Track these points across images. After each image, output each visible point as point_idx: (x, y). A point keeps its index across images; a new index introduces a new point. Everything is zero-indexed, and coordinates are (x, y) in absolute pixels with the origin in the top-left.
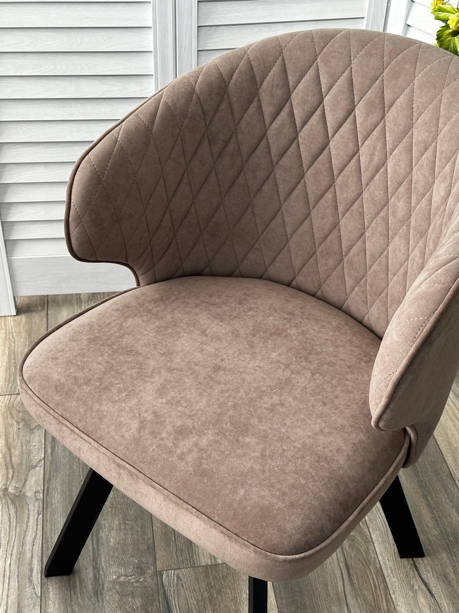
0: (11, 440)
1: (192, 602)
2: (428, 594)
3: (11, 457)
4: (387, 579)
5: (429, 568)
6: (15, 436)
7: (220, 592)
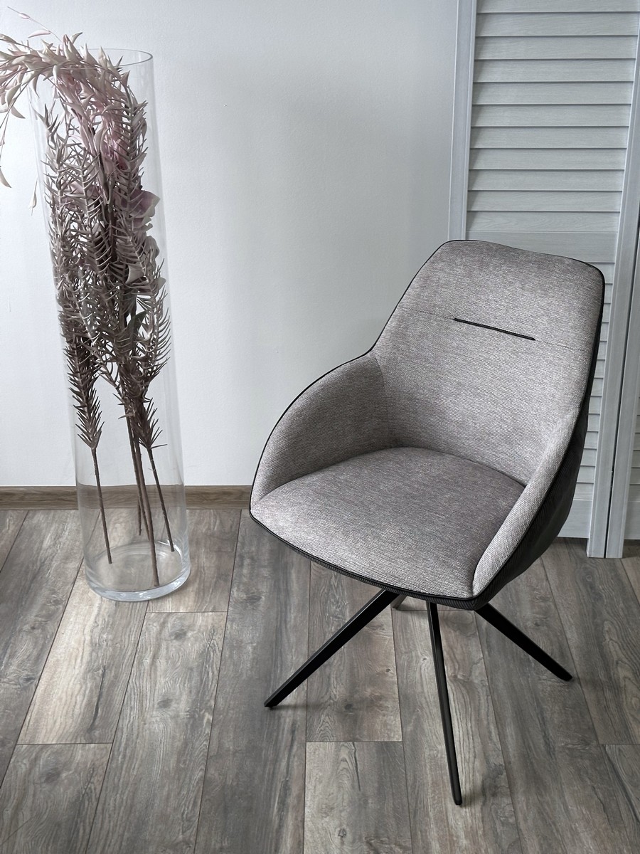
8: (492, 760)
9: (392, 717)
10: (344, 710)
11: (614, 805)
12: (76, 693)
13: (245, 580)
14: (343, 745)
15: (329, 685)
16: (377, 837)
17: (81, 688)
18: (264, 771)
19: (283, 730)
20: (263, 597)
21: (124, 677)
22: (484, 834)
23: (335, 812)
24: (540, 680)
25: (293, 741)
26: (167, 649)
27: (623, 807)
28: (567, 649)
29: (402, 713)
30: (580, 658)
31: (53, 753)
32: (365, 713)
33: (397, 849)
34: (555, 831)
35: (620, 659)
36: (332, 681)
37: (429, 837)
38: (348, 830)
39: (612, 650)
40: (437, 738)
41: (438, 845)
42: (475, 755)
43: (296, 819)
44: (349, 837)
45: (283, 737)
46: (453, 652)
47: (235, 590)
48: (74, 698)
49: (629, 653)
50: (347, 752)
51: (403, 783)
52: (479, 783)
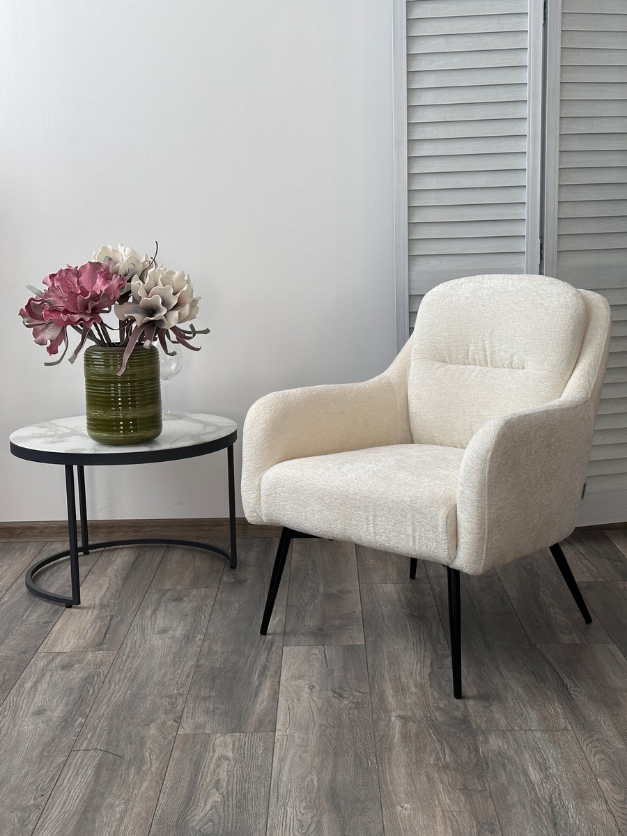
8: (440, 652)
9: (357, 634)
10: (316, 631)
11: (541, 672)
12: (88, 627)
14: (314, 647)
16: (341, 688)
17: (92, 625)
18: (247, 661)
20: (249, 581)
21: (129, 620)
22: (431, 686)
23: (306, 677)
25: (272, 646)
26: (166, 606)
27: (548, 672)
29: (365, 632)
31: (67, 656)
32: (334, 632)
33: (357, 694)
34: (490, 684)
36: (306, 618)
37: (384, 688)
38: (316, 685)
39: (546, 599)
41: (392, 692)
42: (426, 650)
43: (273, 681)
47: (225, 578)
48: (85, 631)
50: (318, 650)
51: (365, 663)
52: (428, 662)
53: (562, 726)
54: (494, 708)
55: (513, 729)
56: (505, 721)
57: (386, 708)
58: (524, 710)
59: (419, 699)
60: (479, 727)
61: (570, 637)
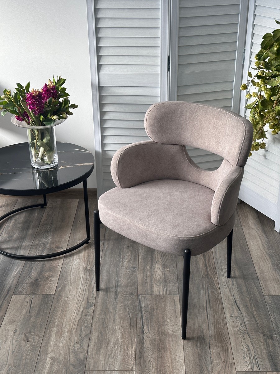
0: (90, 254)
1: (149, 304)
2: (238, 310)
3: (89, 259)
4: (223, 305)
5: (241, 303)
6: (91, 253)
7: (160, 302)
8: (90, 301)
9: (53, 285)
10: (34, 281)
11: (135, 319)
13: (9, 228)
14: (28, 296)
15: (31, 271)
16: (30, 332)
19: (4, 290)
20: (15, 236)
22: (76, 331)
23: (15, 323)
24: (122, 269)
25: (7, 294)
27: (138, 319)
28: (138, 257)
29: (58, 283)
30: (142, 260)
32: (43, 283)
33: (37, 338)
34: (106, 330)
35: (158, 261)
36: (32, 270)
37: (52, 332)
38: (18, 330)
39: (156, 257)
40: (70, 293)
41: (54, 336)
42: (84, 299)
44: (18, 332)
45: (3, 293)
46: (89, 258)
47: (3, 233)
49: (163, 258)
50: (29, 298)
51: (49, 311)
52: (81, 310)
53: (131, 367)
54: (102, 350)
55: (105, 370)
56: (103, 363)
57: (47, 351)
58: (116, 352)
59: (66, 343)
60: (89, 368)
61: (158, 288)
